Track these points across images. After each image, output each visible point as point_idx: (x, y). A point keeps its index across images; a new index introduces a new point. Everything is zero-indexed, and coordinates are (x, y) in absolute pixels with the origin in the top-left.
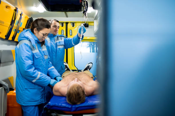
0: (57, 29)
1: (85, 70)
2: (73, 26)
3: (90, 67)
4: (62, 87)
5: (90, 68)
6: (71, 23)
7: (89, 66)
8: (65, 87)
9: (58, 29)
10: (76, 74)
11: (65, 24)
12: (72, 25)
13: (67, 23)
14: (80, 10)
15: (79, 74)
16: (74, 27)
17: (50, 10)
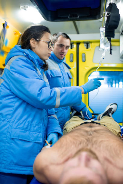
0: (63, 50)
1: (104, 115)
2: (87, 48)
3: (113, 110)
4: (52, 164)
5: (113, 113)
6: (84, 42)
7: (112, 108)
8: (58, 164)
9: (65, 51)
10: (87, 132)
11: (75, 46)
12: (86, 46)
13: (78, 44)
14: (98, 16)
15: (95, 131)
16: (89, 49)
17: (50, 18)
